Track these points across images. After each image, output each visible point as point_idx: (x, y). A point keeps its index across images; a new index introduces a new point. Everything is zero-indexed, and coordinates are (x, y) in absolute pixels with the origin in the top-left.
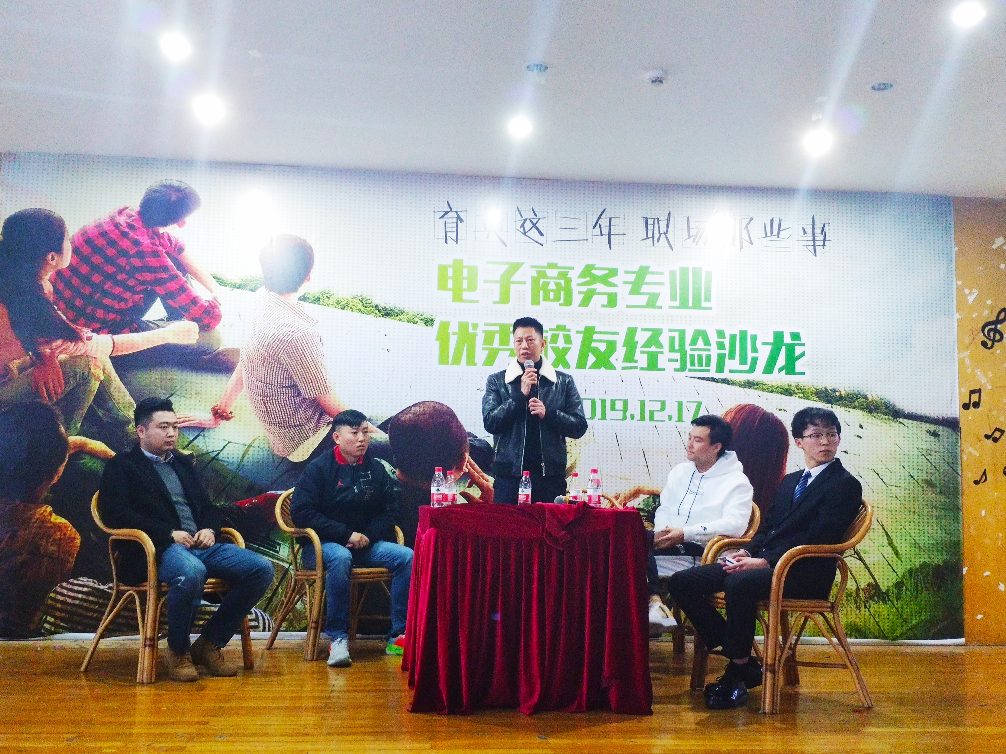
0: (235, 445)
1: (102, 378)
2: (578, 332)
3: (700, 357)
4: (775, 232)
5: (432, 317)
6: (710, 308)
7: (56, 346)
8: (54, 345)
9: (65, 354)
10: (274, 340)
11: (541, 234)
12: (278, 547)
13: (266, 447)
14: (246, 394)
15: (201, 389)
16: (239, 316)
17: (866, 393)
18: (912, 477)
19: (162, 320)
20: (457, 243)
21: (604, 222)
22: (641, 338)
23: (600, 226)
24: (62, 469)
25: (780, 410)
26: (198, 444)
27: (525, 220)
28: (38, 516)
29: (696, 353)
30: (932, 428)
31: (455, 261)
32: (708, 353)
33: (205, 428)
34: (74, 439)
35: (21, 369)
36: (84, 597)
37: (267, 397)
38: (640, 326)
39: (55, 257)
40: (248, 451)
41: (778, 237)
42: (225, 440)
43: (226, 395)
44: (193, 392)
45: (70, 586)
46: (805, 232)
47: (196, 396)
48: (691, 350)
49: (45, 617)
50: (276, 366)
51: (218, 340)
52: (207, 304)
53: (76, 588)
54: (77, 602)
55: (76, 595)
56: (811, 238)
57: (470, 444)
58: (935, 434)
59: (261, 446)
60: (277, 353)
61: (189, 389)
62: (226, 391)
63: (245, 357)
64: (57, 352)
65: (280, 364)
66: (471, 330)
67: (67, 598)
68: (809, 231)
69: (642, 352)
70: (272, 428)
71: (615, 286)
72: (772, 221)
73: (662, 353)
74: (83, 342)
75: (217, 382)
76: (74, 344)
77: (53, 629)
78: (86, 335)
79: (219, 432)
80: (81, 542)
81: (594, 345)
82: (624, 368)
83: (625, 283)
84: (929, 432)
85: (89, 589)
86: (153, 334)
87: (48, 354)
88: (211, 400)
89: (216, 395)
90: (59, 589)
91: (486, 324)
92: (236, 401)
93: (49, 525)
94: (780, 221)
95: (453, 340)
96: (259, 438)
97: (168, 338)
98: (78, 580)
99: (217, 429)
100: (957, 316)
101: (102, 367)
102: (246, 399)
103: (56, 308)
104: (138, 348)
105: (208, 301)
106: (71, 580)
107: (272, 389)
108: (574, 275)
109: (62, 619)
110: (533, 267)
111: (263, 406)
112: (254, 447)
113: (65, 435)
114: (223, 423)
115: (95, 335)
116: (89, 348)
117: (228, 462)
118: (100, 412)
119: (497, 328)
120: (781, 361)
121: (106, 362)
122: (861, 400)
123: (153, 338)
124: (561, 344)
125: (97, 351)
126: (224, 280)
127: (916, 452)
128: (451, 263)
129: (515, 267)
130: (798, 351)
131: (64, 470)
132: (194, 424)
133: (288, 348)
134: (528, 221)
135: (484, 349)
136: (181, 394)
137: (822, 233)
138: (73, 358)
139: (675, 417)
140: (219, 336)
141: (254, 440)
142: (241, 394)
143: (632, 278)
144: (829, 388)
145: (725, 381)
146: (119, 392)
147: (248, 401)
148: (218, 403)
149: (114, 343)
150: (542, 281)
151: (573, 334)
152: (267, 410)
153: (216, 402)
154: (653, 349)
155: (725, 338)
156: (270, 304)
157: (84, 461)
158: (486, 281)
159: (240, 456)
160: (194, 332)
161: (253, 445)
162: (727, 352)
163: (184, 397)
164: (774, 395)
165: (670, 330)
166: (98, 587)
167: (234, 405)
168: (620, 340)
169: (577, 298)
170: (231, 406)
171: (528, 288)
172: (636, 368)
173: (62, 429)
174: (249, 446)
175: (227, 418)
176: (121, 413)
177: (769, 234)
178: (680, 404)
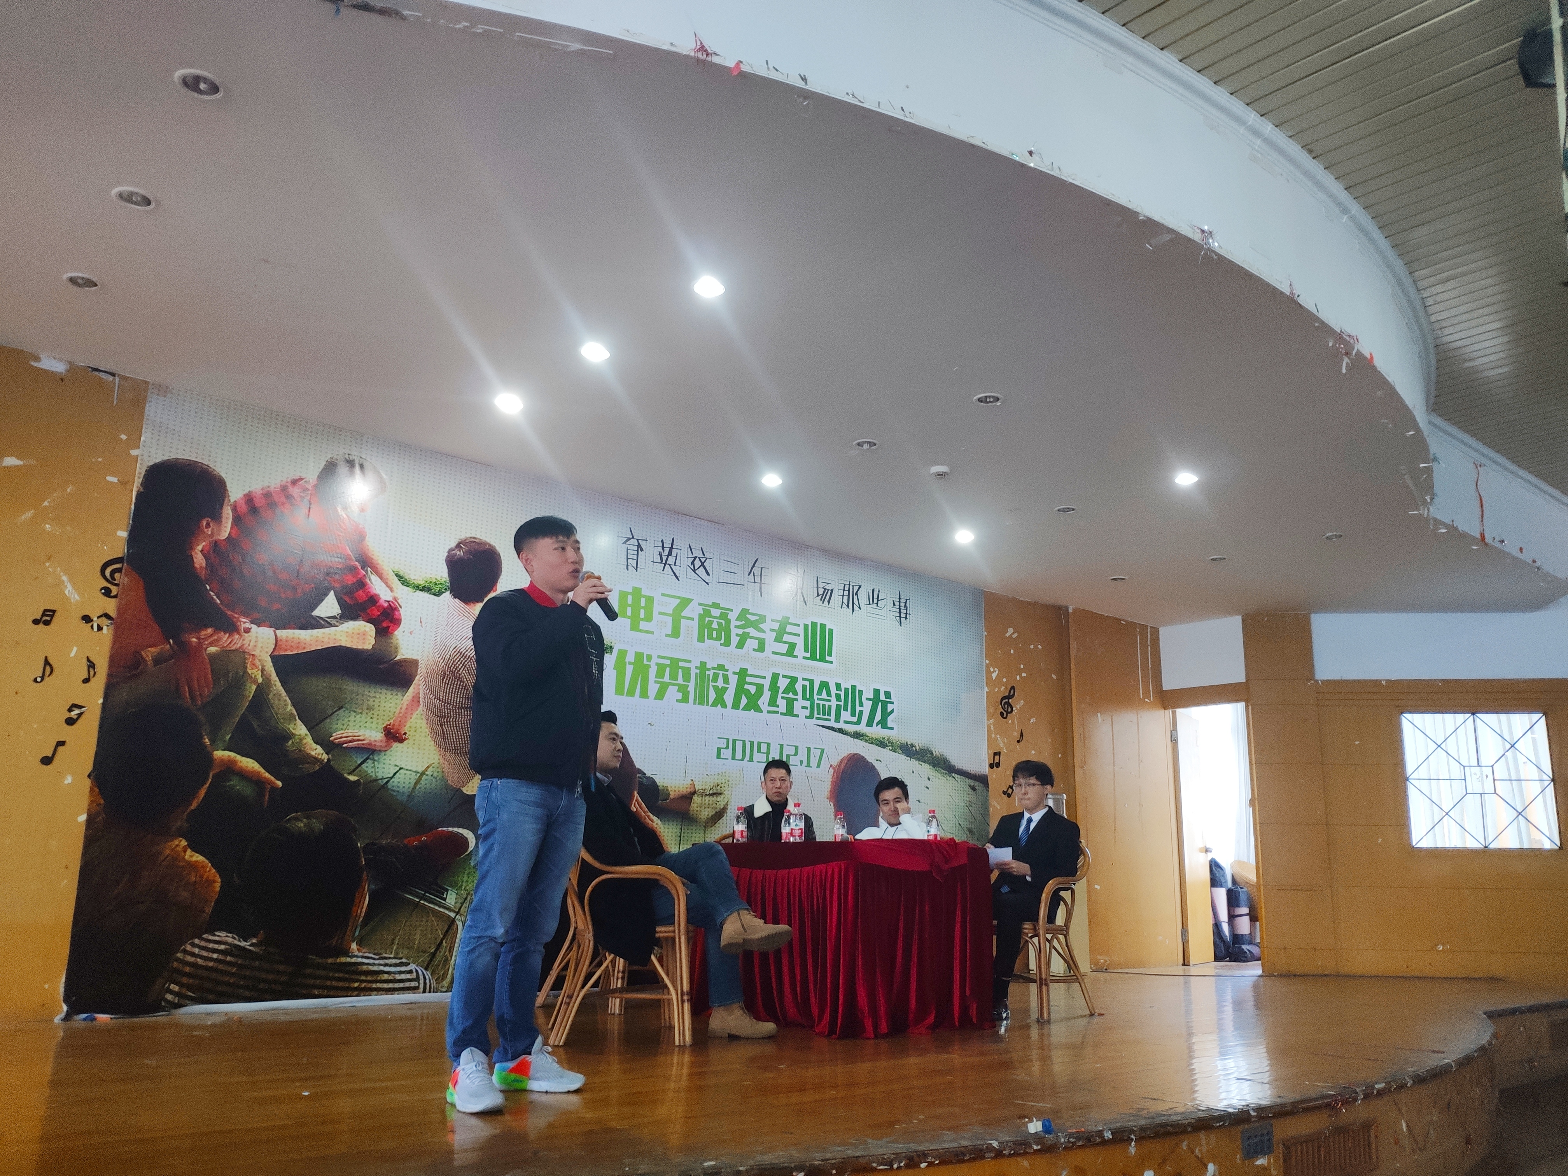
0: (406, 772)
1: (260, 680)
2: (734, 673)
3: (824, 706)
4: (875, 601)
5: (611, 645)
6: (831, 662)
7: (205, 635)
8: (203, 633)
9: (217, 646)
10: (455, 654)
11: (708, 574)
12: (446, 893)
13: (440, 776)
14: (422, 713)
15: (374, 703)
16: (421, 622)
17: (933, 749)
18: (960, 825)
19: (334, 617)
20: (637, 571)
21: (756, 570)
22: (783, 683)
23: (754, 573)
24: (202, 792)
25: (877, 760)
26: (366, 769)
27: (695, 558)
28: (168, 852)
29: (821, 702)
30: (972, 782)
31: (634, 588)
32: (829, 703)
33: (375, 750)
34: (220, 754)
35: (158, 661)
36: (221, 957)
37: (445, 717)
38: (782, 672)
39: (211, 525)
40: (421, 779)
41: (877, 606)
42: (396, 766)
43: (400, 713)
44: (365, 707)
45: (203, 944)
46: (894, 605)
47: (368, 711)
48: (818, 699)
49: (167, 985)
50: (456, 683)
51: (397, 648)
52: (386, 605)
53: (211, 946)
54: (211, 964)
55: (210, 955)
56: (898, 610)
57: (639, 781)
58: (973, 788)
59: (435, 774)
60: (458, 669)
61: (360, 702)
62: (401, 708)
63: (424, 670)
64: (206, 643)
65: (461, 682)
66: (645, 662)
67: (198, 960)
68: (897, 604)
69: (783, 698)
70: (448, 754)
71: (765, 632)
72: (873, 590)
73: (797, 700)
74: (239, 633)
75: (391, 696)
76: (227, 635)
77: (176, 1001)
78: (243, 626)
79: (391, 755)
80: (222, 887)
81: (746, 686)
82: (769, 712)
83: (772, 630)
84: (970, 786)
85: (228, 947)
86: (324, 633)
87: (194, 644)
88: (384, 718)
89: (390, 711)
90: (189, 948)
91: (659, 657)
92: (411, 720)
93: (181, 864)
94: (879, 591)
95: (629, 669)
96: (433, 765)
97: (340, 640)
98: (214, 935)
99: (388, 753)
100: (986, 689)
101: (260, 667)
102: (422, 719)
103: (208, 588)
104: (304, 648)
105: (388, 601)
106: (205, 936)
107: (450, 709)
108: (732, 616)
109: (189, 987)
110: (700, 604)
111: (439, 728)
112: (427, 775)
113: (209, 749)
114: (396, 745)
115: (254, 627)
116: (246, 642)
117: (398, 791)
118: (255, 724)
119: (668, 662)
120: (878, 717)
121: (266, 661)
122: (929, 755)
123: (323, 637)
124: (720, 683)
125: (255, 646)
126: (406, 580)
127: (963, 804)
128: (631, 591)
129: (685, 602)
130: (890, 707)
131: (206, 794)
132: (363, 744)
133: (470, 664)
134: (697, 558)
135: (656, 682)
136: (351, 707)
137: (905, 607)
138: (226, 653)
139: (805, 763)
140: (397, 644)
141: (428, 767)
142: (417, 712)
143: (776, 626)
144: (909, 743)
145: (840, 731)
146: (279, 700)
147: (424, 722)
148: (392, 721)
149: (277, 641)
150: (707, 619)
151: (730, 674)
152: (444, 734)
153: (389, 720)
154: (791, 695)
155: (841, 691)
156: (454, 612)
157: (232, 783)
158: (660, 613)
159: (412, 786)
160: (370, 636)
161: (426, 773)
162: (842, 703)
163: (354, 712)
164: (874, 746)
165: (804, 679)
166: (239, 943)
167: (408, 724)
168: (767, 683)
169: (735, 640)
170: (405, 726)
171: (695, 624)
172: (777, 712)
173: (207, 741)
174: (423, 774)
175: (401, 740)
176: (280, 726)
177: (871, 603)
178: (809, 749)
